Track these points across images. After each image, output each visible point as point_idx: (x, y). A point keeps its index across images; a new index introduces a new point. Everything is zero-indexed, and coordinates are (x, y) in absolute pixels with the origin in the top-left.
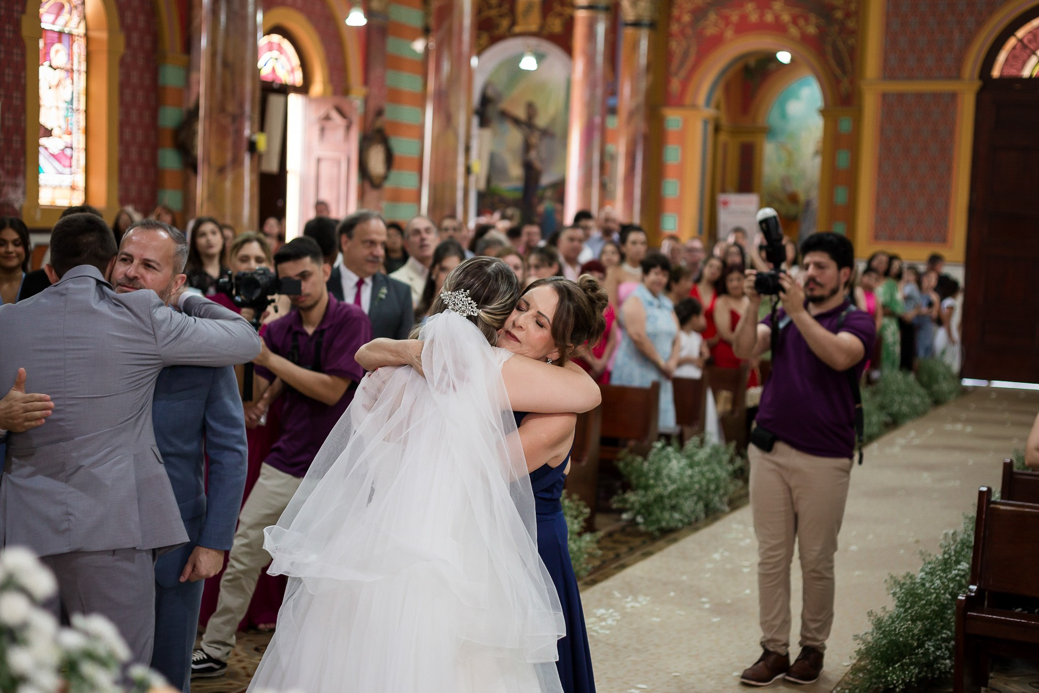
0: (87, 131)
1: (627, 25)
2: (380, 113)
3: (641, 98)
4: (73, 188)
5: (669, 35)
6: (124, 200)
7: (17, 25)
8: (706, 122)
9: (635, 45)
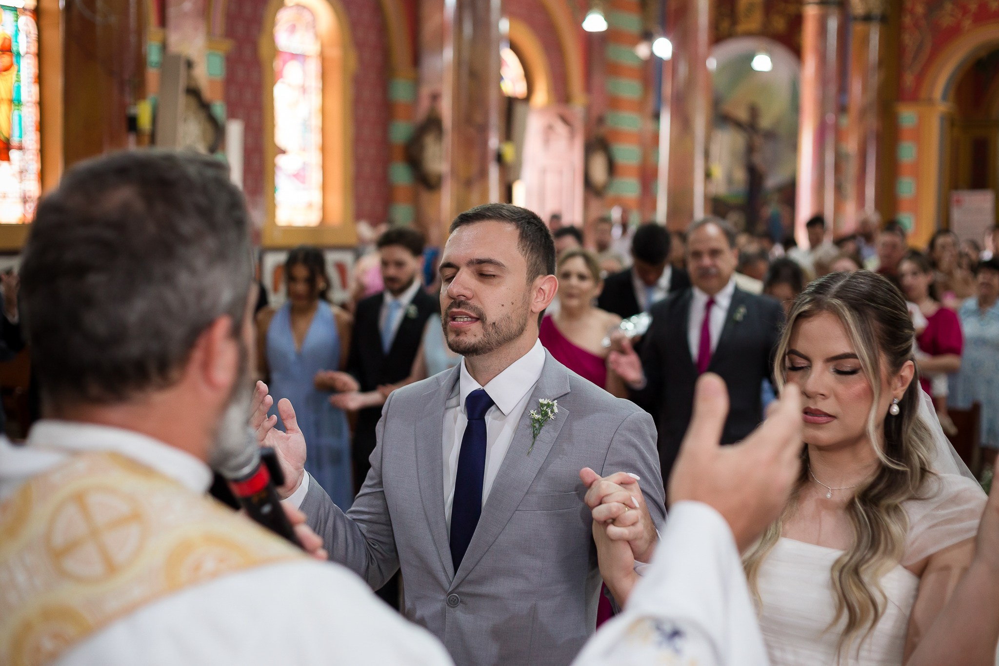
0: (324, 149)
1: (855, 18)
2: (601, 120)
3: (872, 94)
4: (310, 206)
5: (900, 28)
6: (359, 215)
7: (255, 46)
8: (943, 118)
9: (865, 41)
